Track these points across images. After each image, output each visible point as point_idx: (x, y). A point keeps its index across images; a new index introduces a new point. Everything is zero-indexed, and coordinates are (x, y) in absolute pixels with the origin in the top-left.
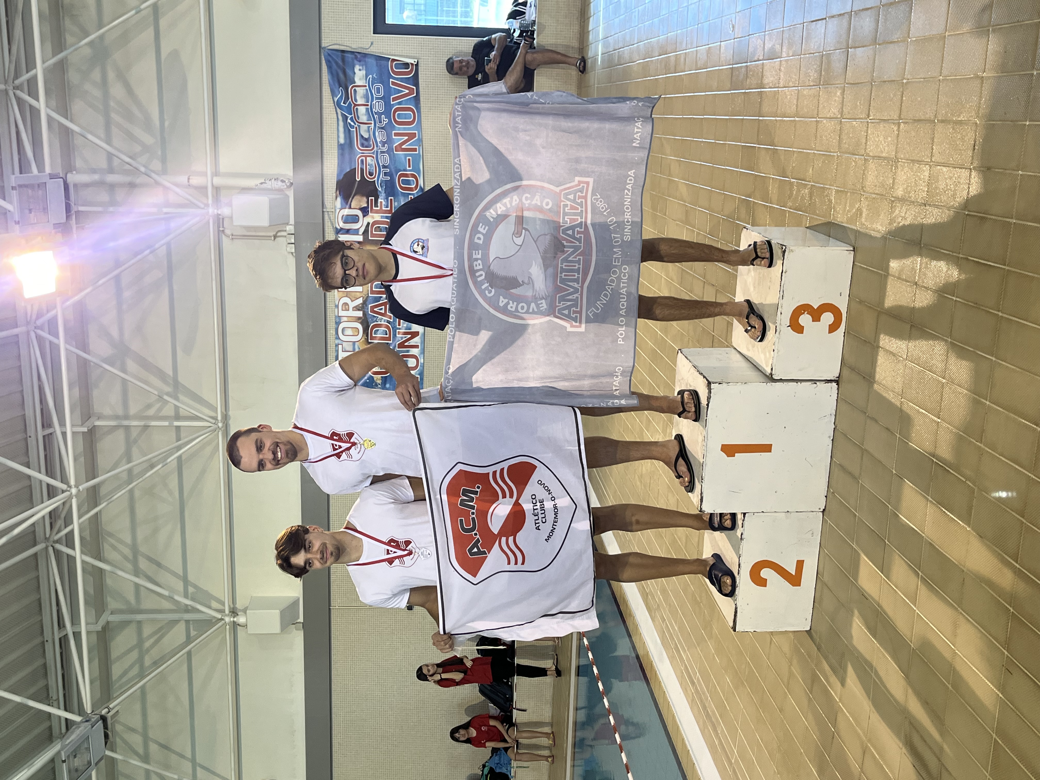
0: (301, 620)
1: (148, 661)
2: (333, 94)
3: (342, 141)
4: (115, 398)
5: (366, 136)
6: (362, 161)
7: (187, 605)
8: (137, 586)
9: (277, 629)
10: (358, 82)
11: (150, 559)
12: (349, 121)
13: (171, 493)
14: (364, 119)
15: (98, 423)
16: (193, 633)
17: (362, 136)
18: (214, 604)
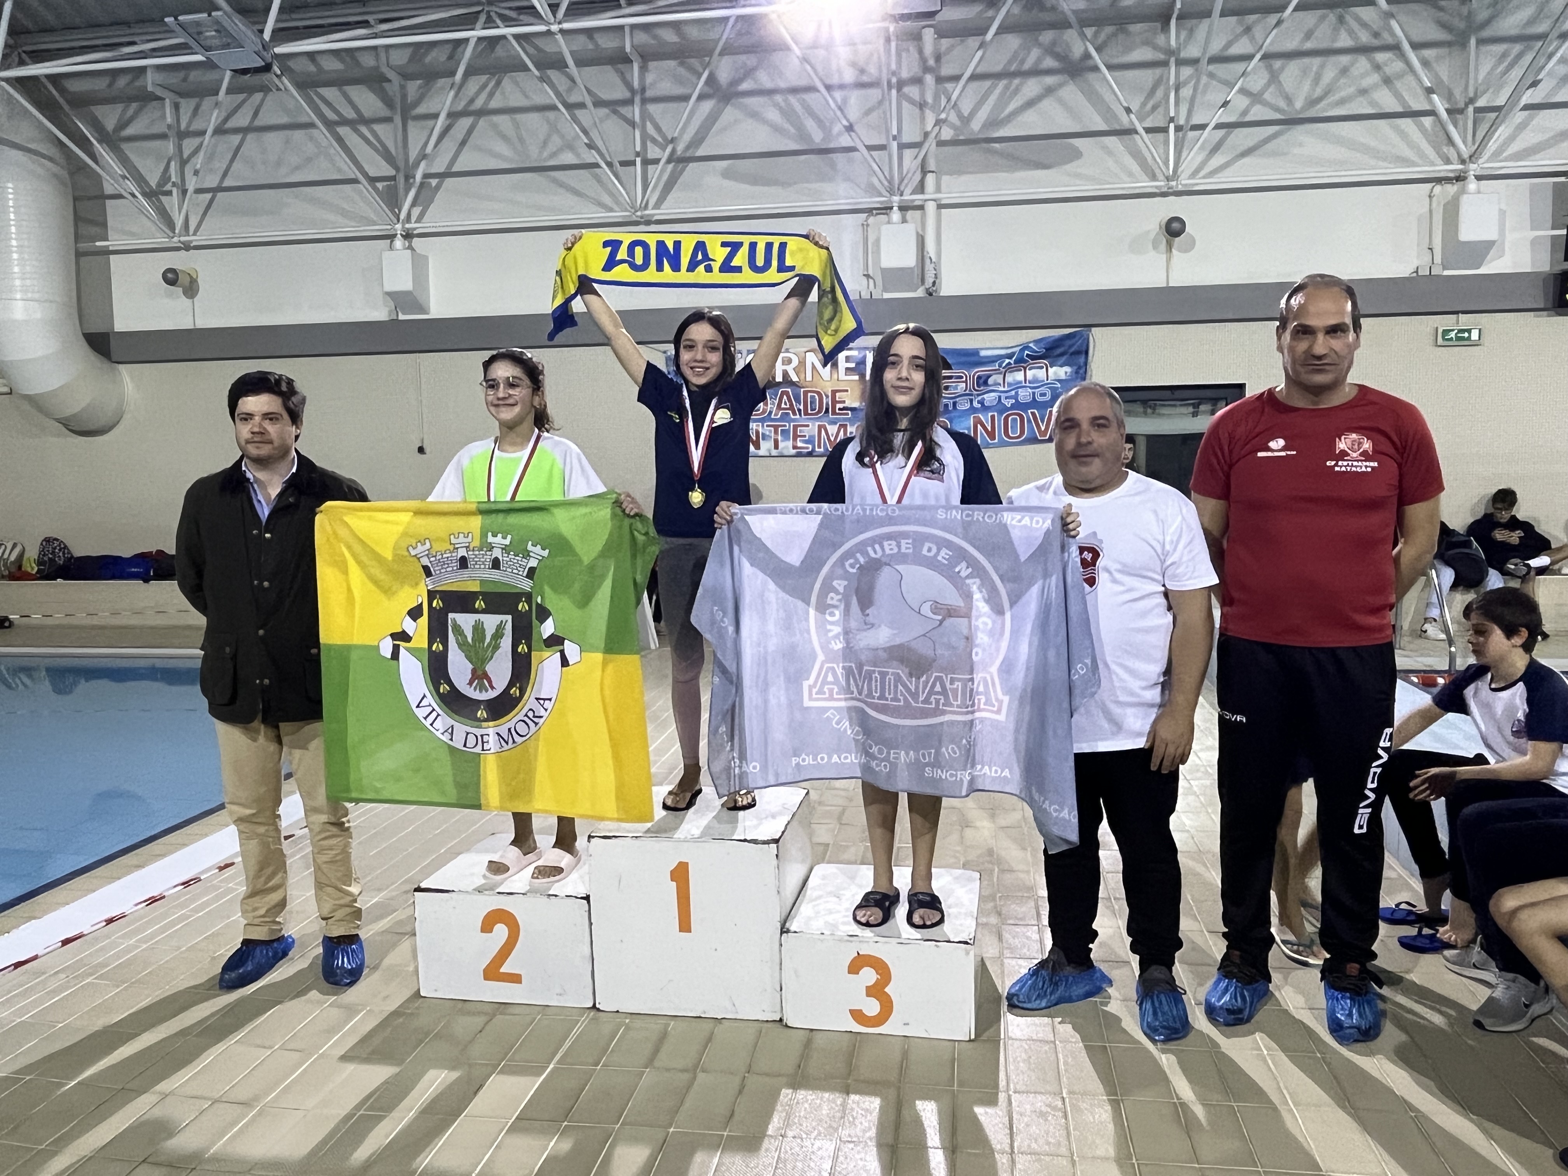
0: (401, 317)
1: (343, 131)
2: (1036, 342)
3: (983, 353)
4: (666, 87)
5: (990, 381)
6: (961, 377)
7: (414, 177)
8: (436, 116)
9: (388, 288)
10: (1051, 371)
11: (470, 132)
12: (1007, 361)
13: (554, 155)
14: (1010, 378)
15: (636, 67)
16: (380, 185)
17: (989, 376)
18: (416, 211)
